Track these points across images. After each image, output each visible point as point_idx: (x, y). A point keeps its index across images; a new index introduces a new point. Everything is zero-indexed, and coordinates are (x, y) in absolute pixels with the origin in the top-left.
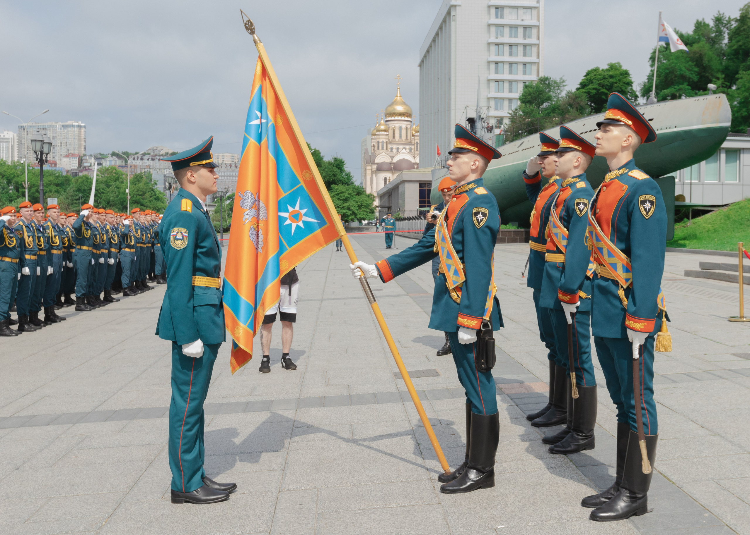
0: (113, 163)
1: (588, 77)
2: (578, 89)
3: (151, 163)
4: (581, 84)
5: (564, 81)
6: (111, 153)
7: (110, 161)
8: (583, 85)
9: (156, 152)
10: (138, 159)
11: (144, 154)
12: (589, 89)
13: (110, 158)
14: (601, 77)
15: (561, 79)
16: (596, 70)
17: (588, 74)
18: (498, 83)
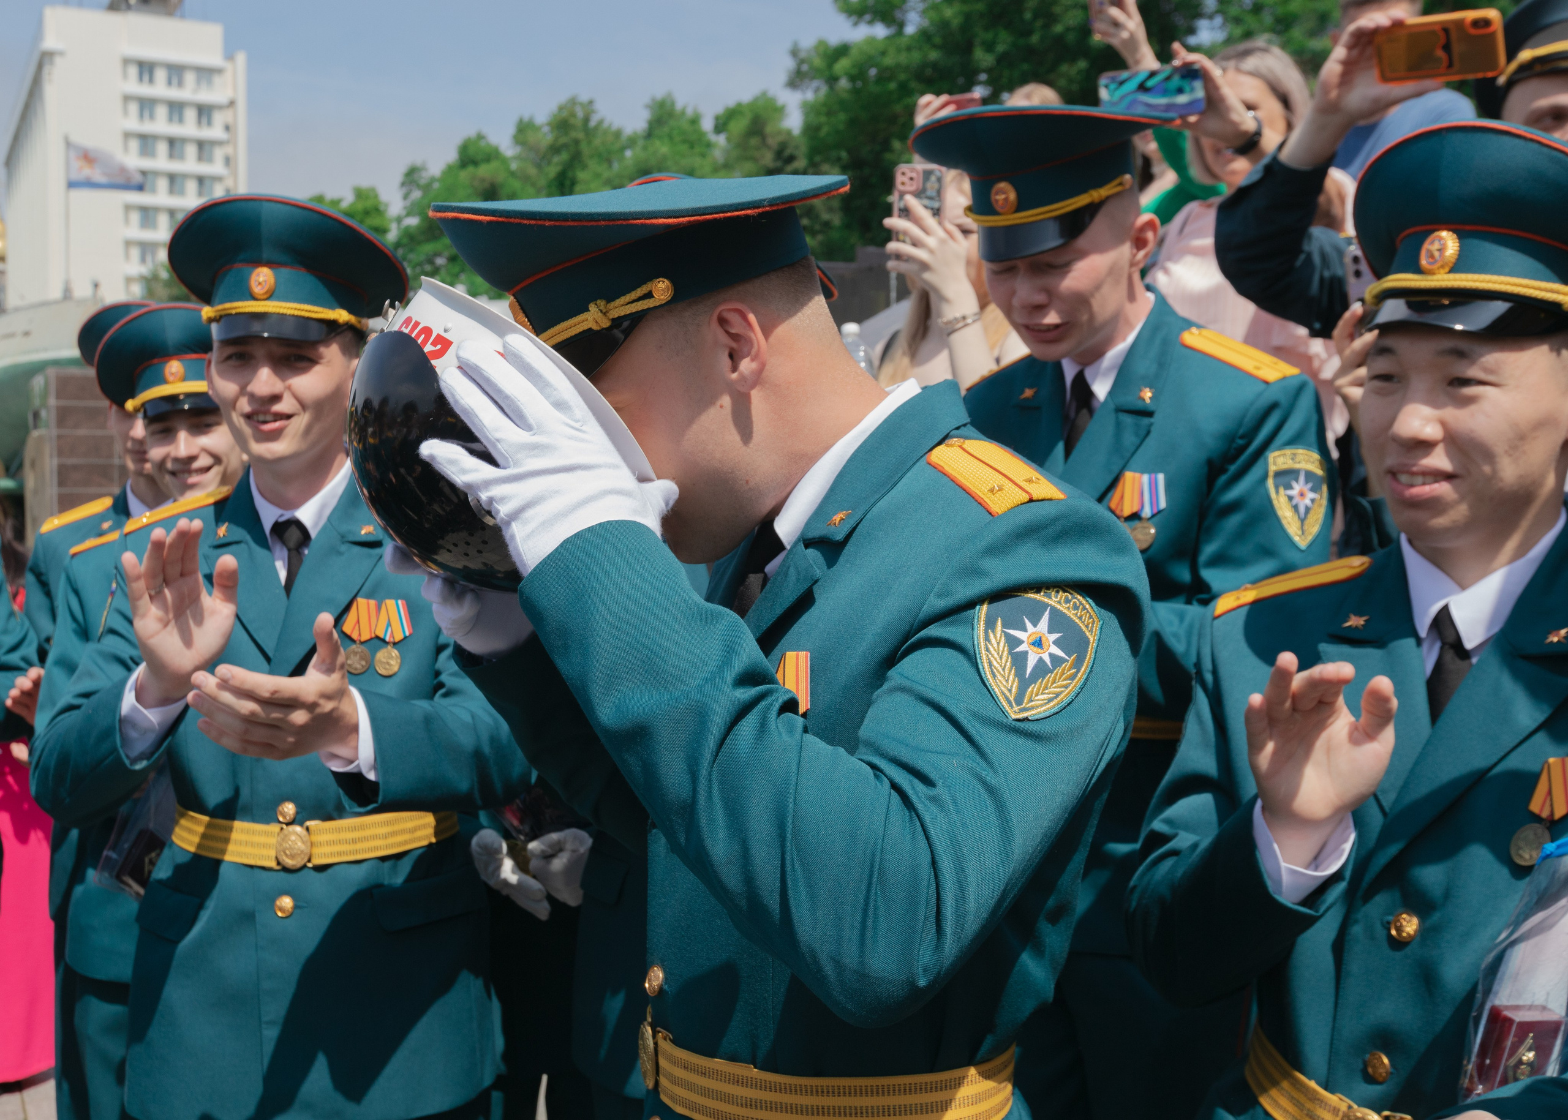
18: (148, 214)
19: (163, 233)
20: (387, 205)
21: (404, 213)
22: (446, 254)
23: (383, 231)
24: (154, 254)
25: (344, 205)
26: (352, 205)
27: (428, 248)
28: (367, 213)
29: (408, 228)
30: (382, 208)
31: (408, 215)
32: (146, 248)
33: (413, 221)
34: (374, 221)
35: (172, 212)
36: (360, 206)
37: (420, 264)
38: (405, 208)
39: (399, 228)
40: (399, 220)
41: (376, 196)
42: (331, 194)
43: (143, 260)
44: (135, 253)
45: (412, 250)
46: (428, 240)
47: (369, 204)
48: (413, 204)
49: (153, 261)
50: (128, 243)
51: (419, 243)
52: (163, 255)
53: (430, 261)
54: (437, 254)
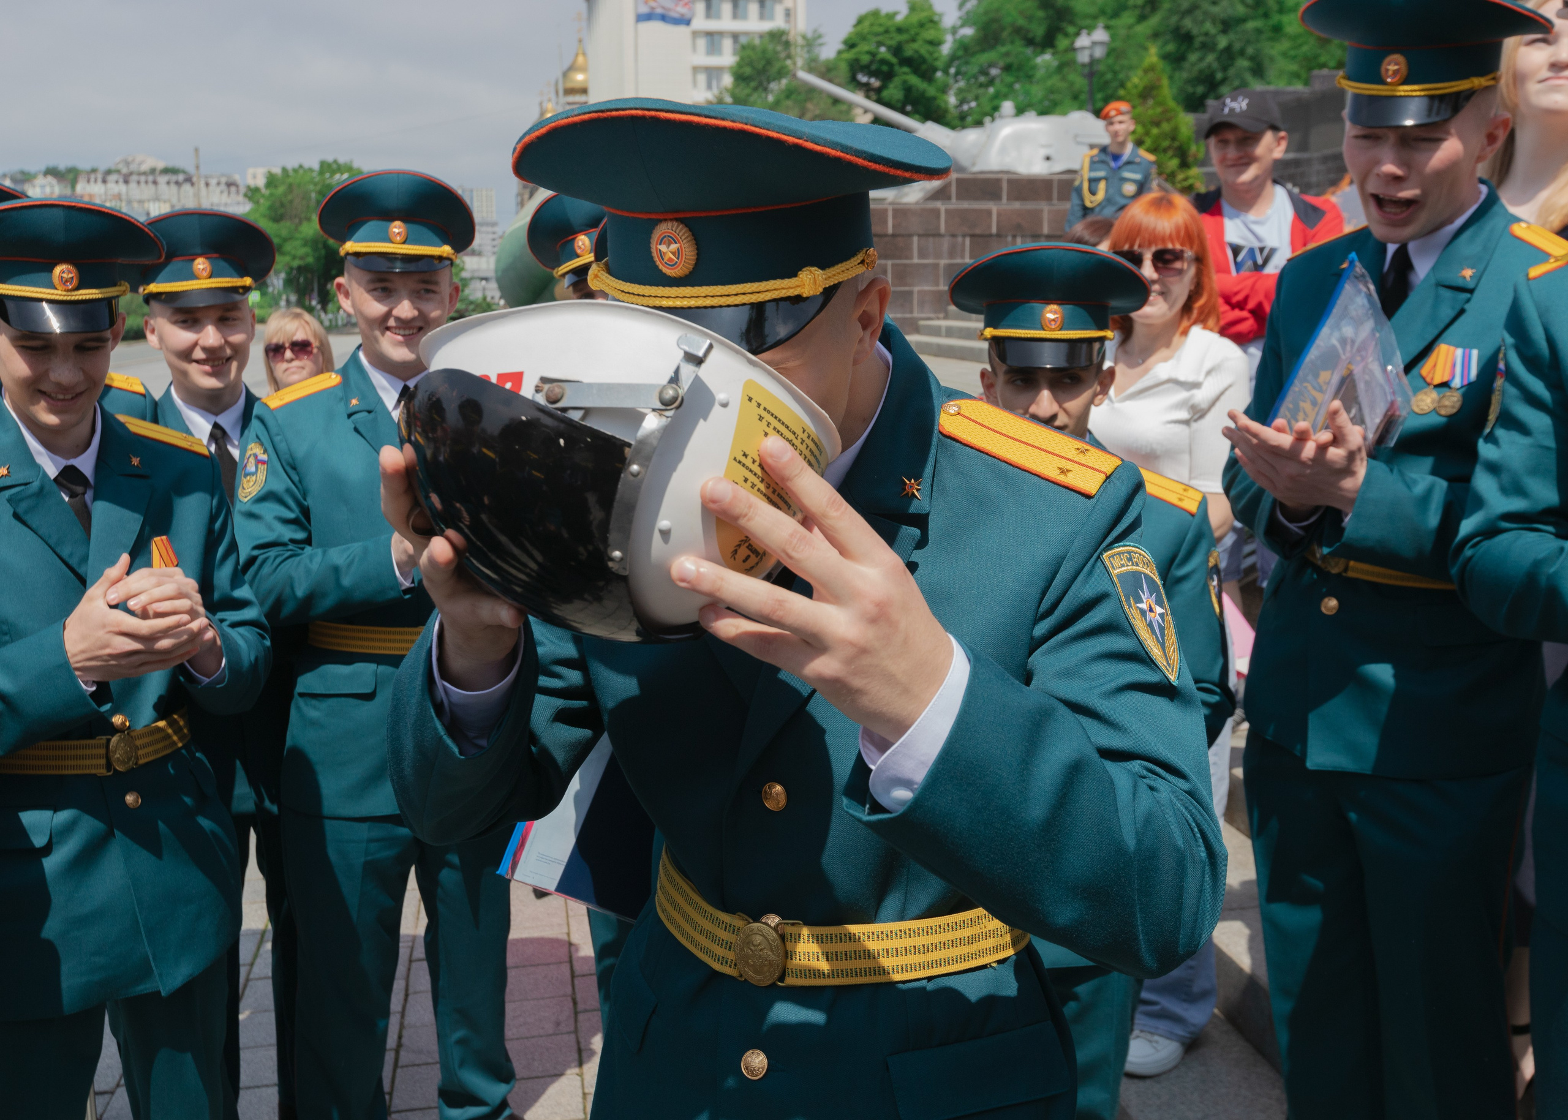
0: (48, 190)
1: (859, 28)
2: (840, 52)
3: (122, 188)
4: (845, 42)
5: (820, 36)
6: (43, 168)
7: (43, 187)
8: (850, 44)
9: (133, 167)
10: (96, 181)
11: (109, 172)
12: (860, 53)
13: (40, 180)
14: (881, 29)
15: (815, 31)
16: (876, 13)
17: (860, 21)
18: (713, 38)
19: (727, 58)
20: (941, 15)
21: (959, 23)
22: (1001, 64)
23: (936, 43)
24: (719, 79)
25: (899, 18)
26: (907, 17)
27: (984, 58)
28: (922, 25)
29: (964, 36)
30: (936, 18)
31: (962, 26)
32: (712, 73)
33: (968, 31)
34: (930, 34)
35: (735, 36)
36: (915, 19)
37: (975, 77)
38: (960, 18)
39: (955, 41)
40: (954, 30)
41: (930, 7)
42: (886, 8)
43: (709, 87)
44: (702, 78)
45: (967, 63)
46: (983, 51)
47: (923, 15)
48: (968, 13)
49: (718, 87)
50: (696, 69)
51: (973, 54)
52: (728, 80)
53: (984, 72)
54: (992, 65)
